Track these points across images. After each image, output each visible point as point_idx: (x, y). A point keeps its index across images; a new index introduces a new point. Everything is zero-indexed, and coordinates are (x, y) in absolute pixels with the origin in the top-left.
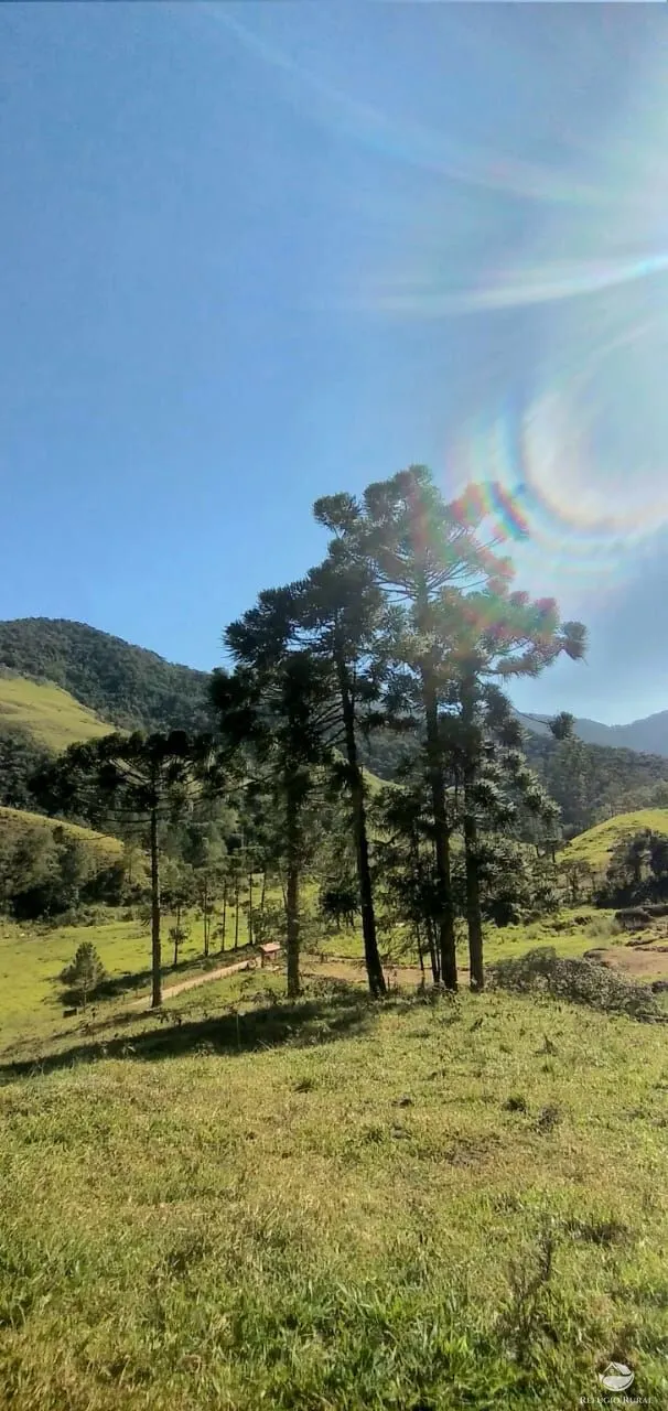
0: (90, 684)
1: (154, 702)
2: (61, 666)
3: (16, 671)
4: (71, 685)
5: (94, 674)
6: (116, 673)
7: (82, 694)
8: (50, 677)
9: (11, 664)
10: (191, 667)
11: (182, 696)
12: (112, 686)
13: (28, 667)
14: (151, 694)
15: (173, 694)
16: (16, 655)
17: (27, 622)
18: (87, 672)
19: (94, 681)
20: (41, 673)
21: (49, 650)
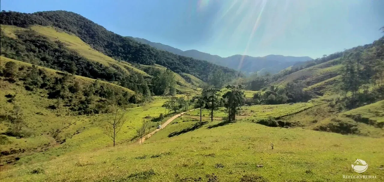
0: (85, 35)
1: (106, 43)
2: (75, 29)
3: (61, 30)
4: (80, 35)
5: (86, 33)
6: (93, 33)
7: (83, 39)
8: (73, 32)
9: (60, 27)
10: (115, 33)
11: (114, 42)
12: (92, 37)
13: (65, 28)
14: (105, 41)
15: (111, 41)
16: (61, 24)
17: (61, 12)
18: (83, 31)
19: (86, 34)
20: (70, 31)
21: (71, 23)
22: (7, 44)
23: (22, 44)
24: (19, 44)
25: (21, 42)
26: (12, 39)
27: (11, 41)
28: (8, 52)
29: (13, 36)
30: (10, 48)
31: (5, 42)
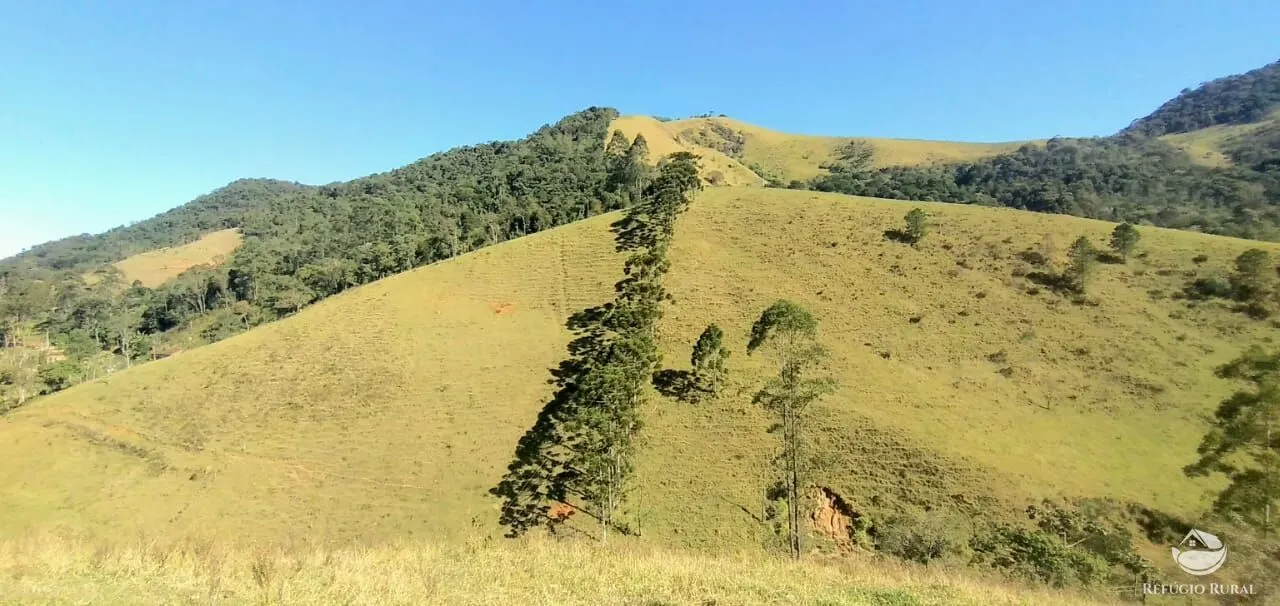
22: (1204, 189)
23: (1253, 180)
24: (1242, 184)
25: (1249, 172)
26: (1217, 171)
27: (1216, 177)
28: (1211, 215)
29: (1218, 160)
30: (1211, 201)
31: (1197, 186)
